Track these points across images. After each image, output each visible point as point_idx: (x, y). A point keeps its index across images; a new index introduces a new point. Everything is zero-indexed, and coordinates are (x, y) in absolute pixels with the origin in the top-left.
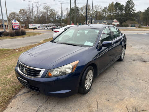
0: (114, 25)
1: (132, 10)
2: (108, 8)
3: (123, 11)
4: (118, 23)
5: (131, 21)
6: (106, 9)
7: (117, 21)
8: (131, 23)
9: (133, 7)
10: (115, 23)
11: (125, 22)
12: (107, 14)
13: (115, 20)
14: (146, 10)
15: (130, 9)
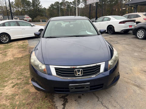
0: (26, 20)
1: (39, 7)
2: (14, 3)
3: (31, 7)
4: (30, 19)
5: (41, 16)
6: (12, 4)
7: (28, 17)
8: (41, 19)
9: (39, 3)
10: (26, 19)
11: (36, 17)
12: (14, 9)
13: (26, 16)
14: (50, 7)
15: (37, 5)
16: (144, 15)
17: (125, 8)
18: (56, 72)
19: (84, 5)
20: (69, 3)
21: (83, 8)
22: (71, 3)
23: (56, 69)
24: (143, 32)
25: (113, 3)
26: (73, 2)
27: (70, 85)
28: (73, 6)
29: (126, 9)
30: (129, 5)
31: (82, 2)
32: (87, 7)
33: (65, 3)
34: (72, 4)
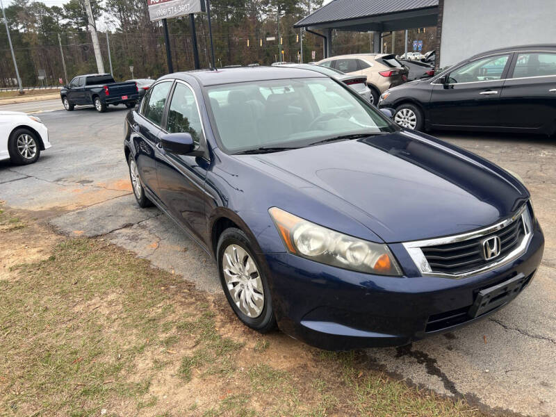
16: (377, 60)
17: (273, 39)
18: (429, 260)
19: (118, 23)
20: (48, 10)
21: (117, 34)
22: (56, 9)
23: (427, 251)
24: (412, 115)
25: (230, 17)
26: (67, 7)
27: (484, 292)
28: (68, 24)
29: (277, 41)
30: (309, 28)
31: (106, 11)
32: (133, 30)
33: (29, 8)
34: (65, 17)
